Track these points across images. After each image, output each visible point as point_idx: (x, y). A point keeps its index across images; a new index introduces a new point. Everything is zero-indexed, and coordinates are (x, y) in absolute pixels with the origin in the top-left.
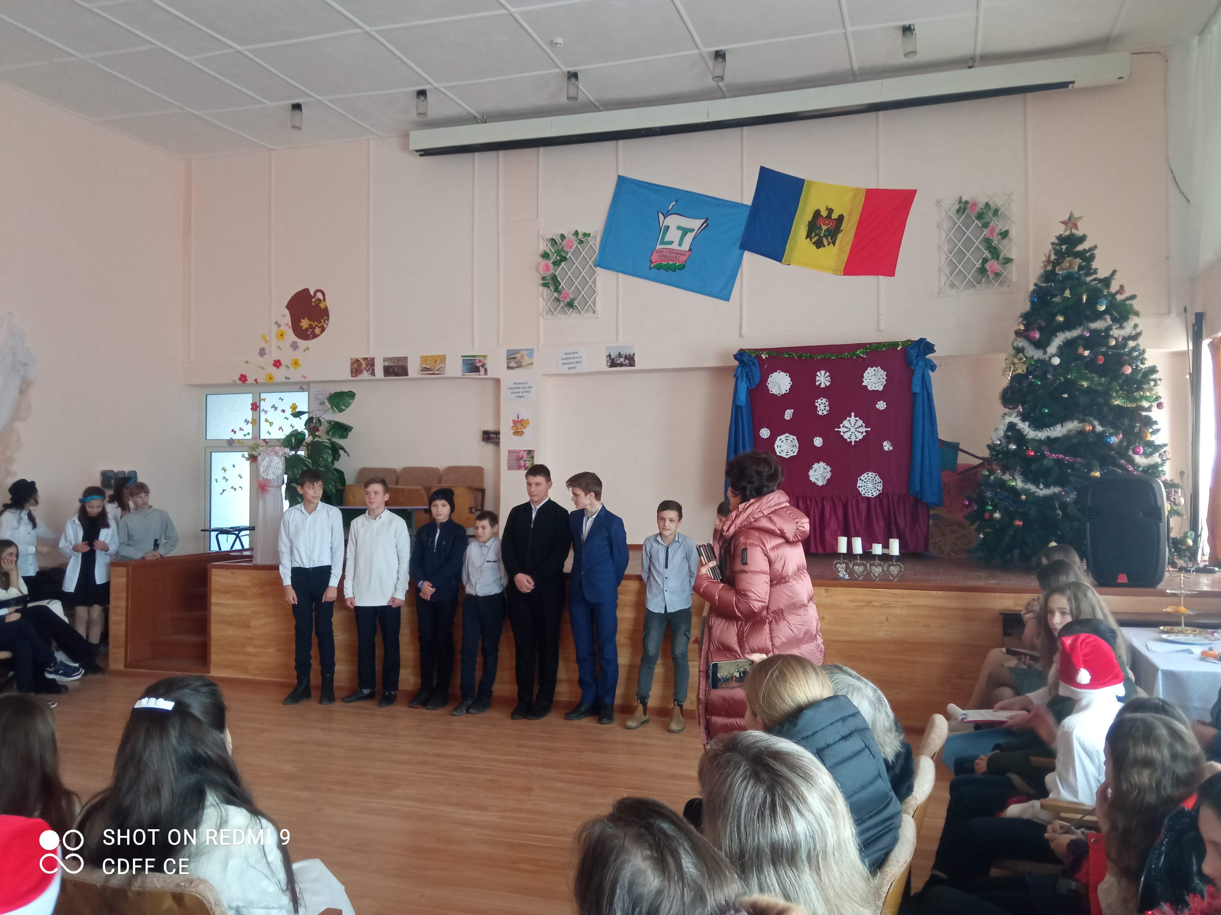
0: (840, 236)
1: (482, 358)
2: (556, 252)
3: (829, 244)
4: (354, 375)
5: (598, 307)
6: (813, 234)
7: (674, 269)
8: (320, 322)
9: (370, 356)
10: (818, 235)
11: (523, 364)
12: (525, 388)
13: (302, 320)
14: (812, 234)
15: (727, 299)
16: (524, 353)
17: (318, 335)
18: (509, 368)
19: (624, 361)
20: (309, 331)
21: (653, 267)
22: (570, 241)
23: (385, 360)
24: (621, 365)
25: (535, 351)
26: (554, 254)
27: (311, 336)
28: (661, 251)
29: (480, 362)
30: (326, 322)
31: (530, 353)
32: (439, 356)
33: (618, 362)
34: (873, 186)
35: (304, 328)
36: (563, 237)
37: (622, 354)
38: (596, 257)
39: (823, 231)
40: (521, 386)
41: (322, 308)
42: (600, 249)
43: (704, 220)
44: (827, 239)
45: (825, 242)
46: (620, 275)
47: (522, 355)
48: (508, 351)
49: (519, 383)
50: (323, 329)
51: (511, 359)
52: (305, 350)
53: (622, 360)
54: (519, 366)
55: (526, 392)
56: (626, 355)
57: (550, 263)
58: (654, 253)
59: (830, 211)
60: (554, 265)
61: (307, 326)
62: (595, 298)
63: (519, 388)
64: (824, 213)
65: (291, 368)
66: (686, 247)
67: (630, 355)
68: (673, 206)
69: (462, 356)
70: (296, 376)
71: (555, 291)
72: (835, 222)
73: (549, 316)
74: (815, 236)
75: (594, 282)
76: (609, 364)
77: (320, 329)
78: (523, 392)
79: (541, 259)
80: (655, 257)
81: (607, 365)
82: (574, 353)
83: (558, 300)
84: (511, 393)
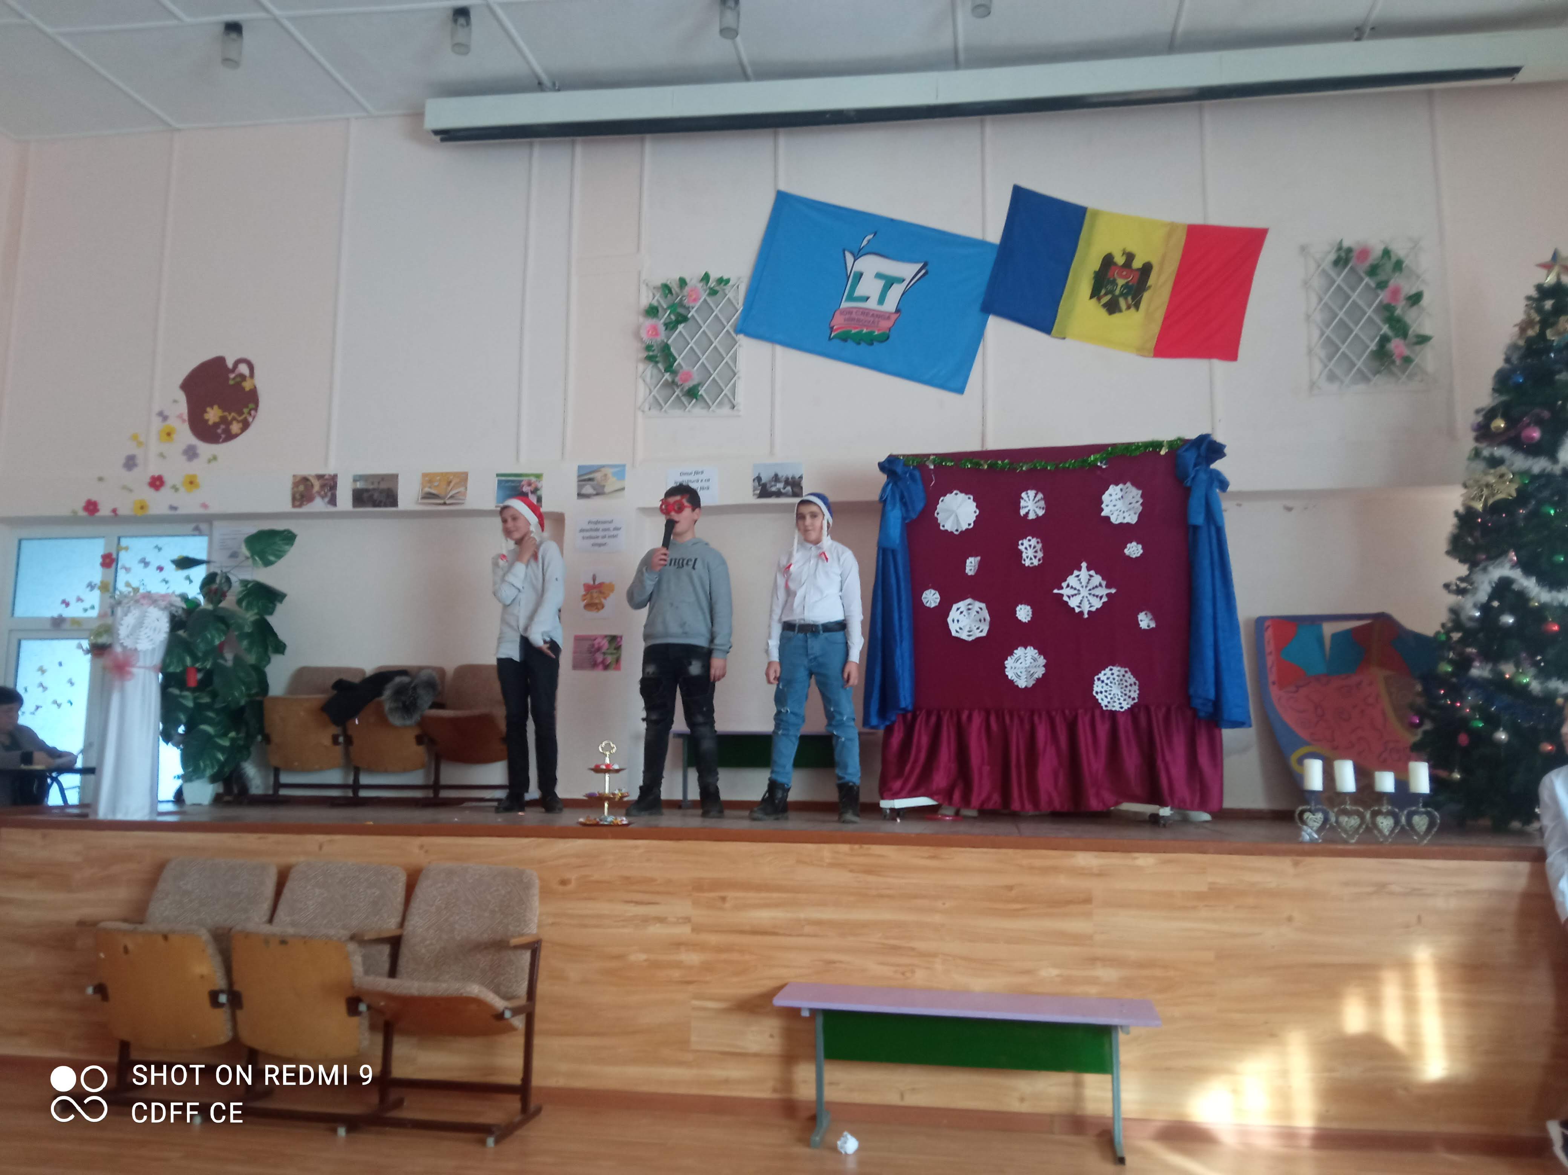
0: (1146, 296)
1: (533, 479)
2: (668, 308)
3: (1129, 308)
4: (297, 503)
5: (740, 399)
6: (1103, 292)
7: (870, 340)
8: (241, 413)
9: (329, 471)
10: (1111, 292)
11: (607, 490)
12: (608, 530)
13: (208, 409)
14: (1100, 291)
15: (960, 390)
16: (609, 471)
17: (236, 436)
18: (580, 495)
19: (784, 488)
20: (219, 428)
21: (834, 337)
22: (694, 290)
23: (356, 479)
24: (778, 494)
25: (627, 468)
26: (665, 310)
27: (223, 436)
28: (849, 311)
29: (529, 484)
30: (253, 412)
31: (620, 471)
32: (455, 474)
33: (774, 489)
34: (1197, 219)
35: (211, 423)
36: (683, 282)
37: (780, 475)
38: (737, 318)
39: (1119, 287)
40: (601, 526)
41: (247, 389)
42: (744, 305)
43: (920, 265)
44: (1126, 299)
45: (1122, 303)
46: (779, 349)
47: (606, 475)
48: (580, 468)
49: (597, 522)
50: (246, 425)
51: (584, 480)
52: (209, 461)
53: (780, 486)
54: (599, 492)
55: (609, 537)
56: (787, 479)
57: (660, 323)
58: (837, 314)
59: (1130, 257)
60: (666, 329)
61: (217, 420)
62: (734, 385)
63: (597, 530)
64: (1120, 260)
65: (182, 490)
66: (890, 305)
67: (793, 478)
68: (869, 241)
69: (498, 475)
70: (189, 504)
71: (666, 371)
72: (1139, 273)
73: (654, 412)
74: (1106, 294)
75: (734, 359)
76: (758, 492)
77: (240, 425)
78: (604, 537)
79: (641, 319)
80: (838, 321)
81: (754, 495)
82: (697, 473)
83: (672, 384)
84: (583, 538)
